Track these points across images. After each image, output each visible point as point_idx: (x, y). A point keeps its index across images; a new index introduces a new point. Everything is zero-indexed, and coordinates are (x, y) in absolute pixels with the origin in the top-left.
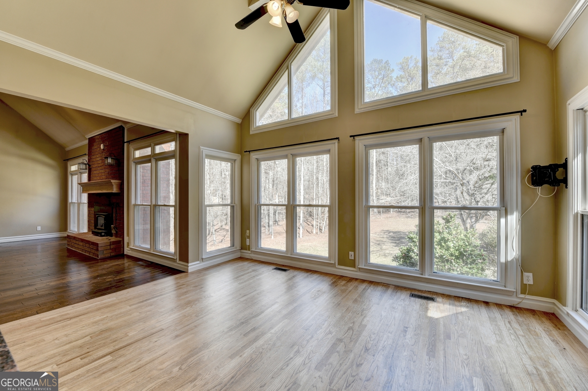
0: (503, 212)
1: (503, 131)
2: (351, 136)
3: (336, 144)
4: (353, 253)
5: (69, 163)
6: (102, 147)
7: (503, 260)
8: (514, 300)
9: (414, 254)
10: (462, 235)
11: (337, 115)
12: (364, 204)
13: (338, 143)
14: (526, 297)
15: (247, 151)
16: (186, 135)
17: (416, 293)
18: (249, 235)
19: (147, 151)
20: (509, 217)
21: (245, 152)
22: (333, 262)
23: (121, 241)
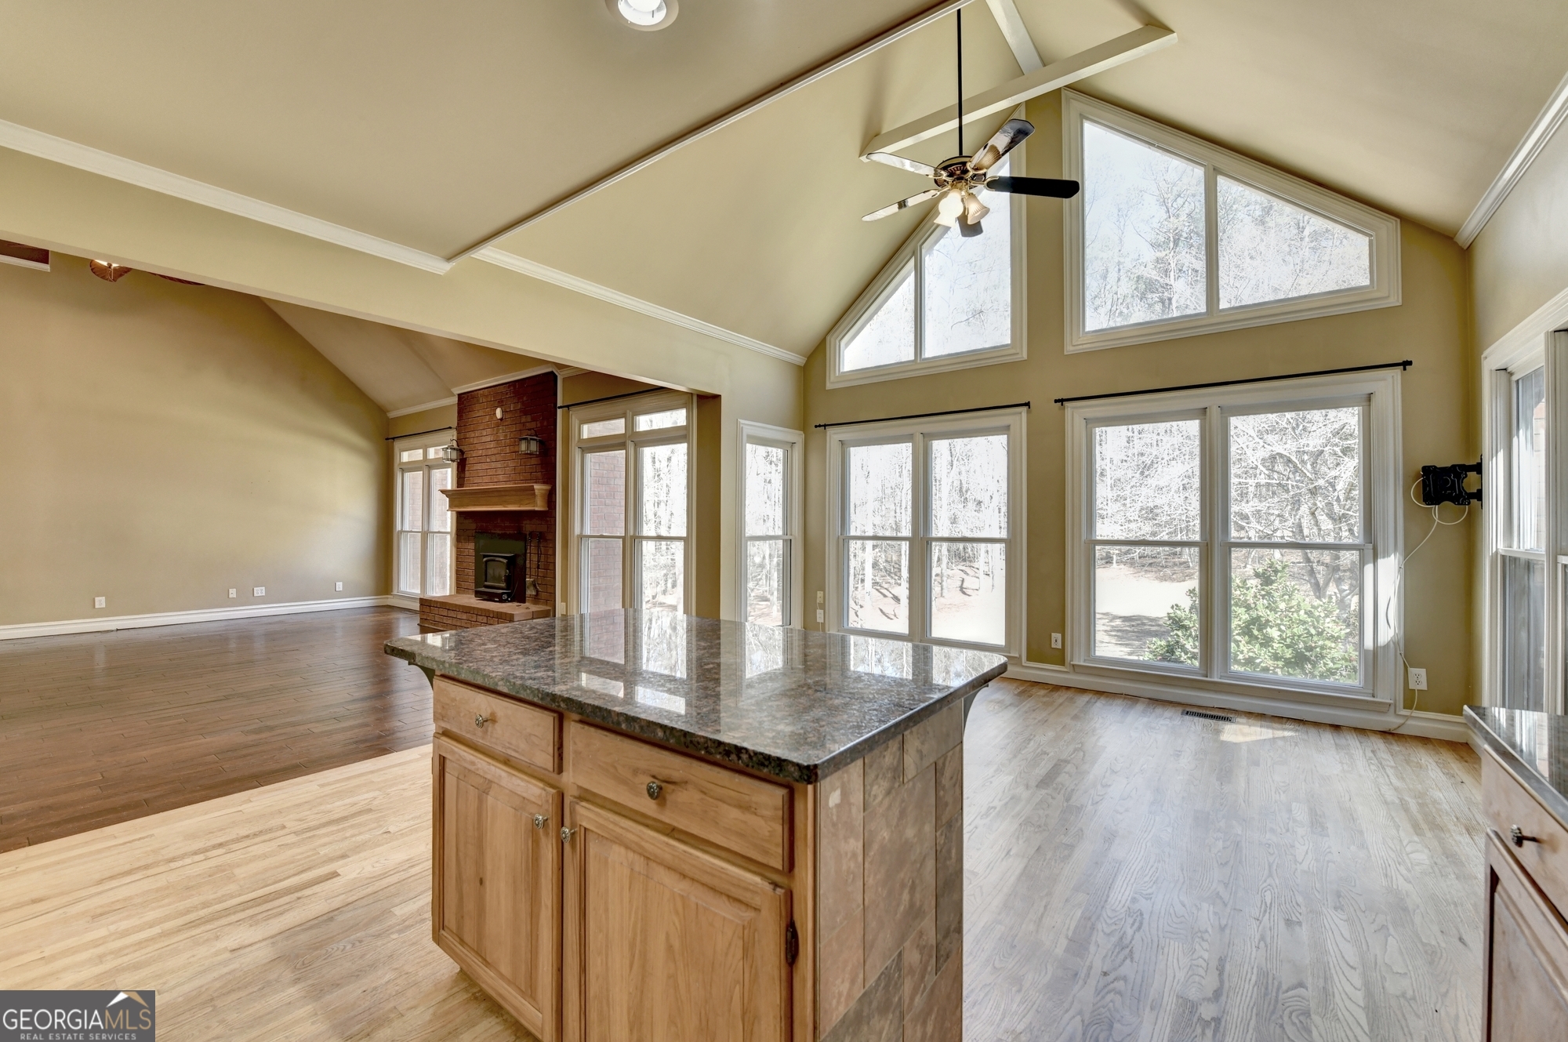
0: (1369, 553)
1: (1369, 397)
2: (1056, 401)
3: (1024, 415)
4: (1059, 636)
5: (398, 445)
6: (499, 413)
7: (1369, 643)
8: (1390, 721)
9: (1186, 653)
10: (1302, 612)
11: (1025, 356)
12: (1084, 537)
13: (1028, 412)
14: (1413, 715)
15: (820, 426)
16: (717, 397)
17: (1195, 710)
18: (822, 602)
19: (617, 426)
20: (1380, 561)
21: (816, 426)
22: (1017, 655)
23: (550, 610)
